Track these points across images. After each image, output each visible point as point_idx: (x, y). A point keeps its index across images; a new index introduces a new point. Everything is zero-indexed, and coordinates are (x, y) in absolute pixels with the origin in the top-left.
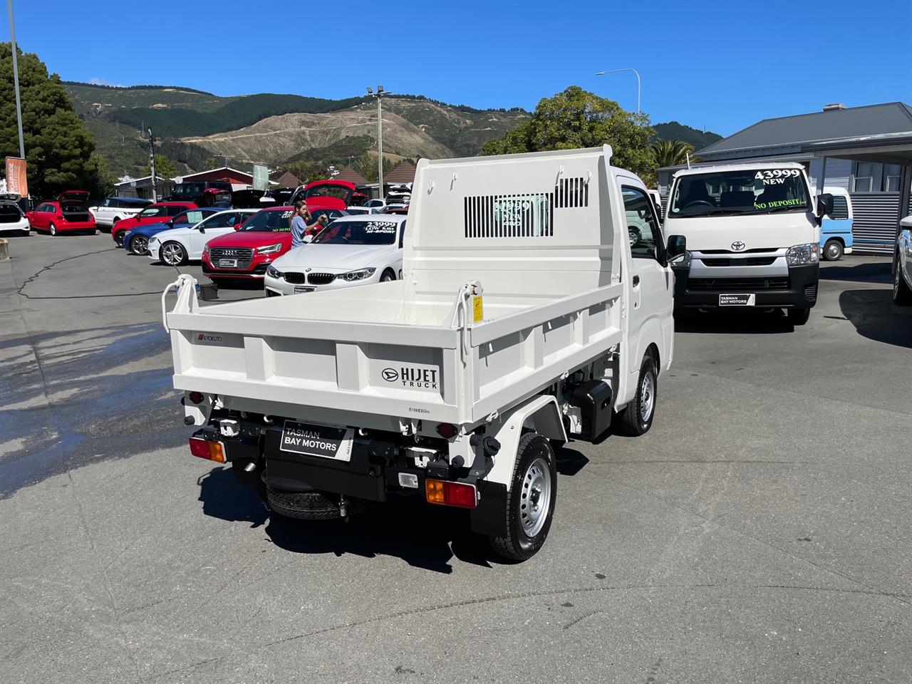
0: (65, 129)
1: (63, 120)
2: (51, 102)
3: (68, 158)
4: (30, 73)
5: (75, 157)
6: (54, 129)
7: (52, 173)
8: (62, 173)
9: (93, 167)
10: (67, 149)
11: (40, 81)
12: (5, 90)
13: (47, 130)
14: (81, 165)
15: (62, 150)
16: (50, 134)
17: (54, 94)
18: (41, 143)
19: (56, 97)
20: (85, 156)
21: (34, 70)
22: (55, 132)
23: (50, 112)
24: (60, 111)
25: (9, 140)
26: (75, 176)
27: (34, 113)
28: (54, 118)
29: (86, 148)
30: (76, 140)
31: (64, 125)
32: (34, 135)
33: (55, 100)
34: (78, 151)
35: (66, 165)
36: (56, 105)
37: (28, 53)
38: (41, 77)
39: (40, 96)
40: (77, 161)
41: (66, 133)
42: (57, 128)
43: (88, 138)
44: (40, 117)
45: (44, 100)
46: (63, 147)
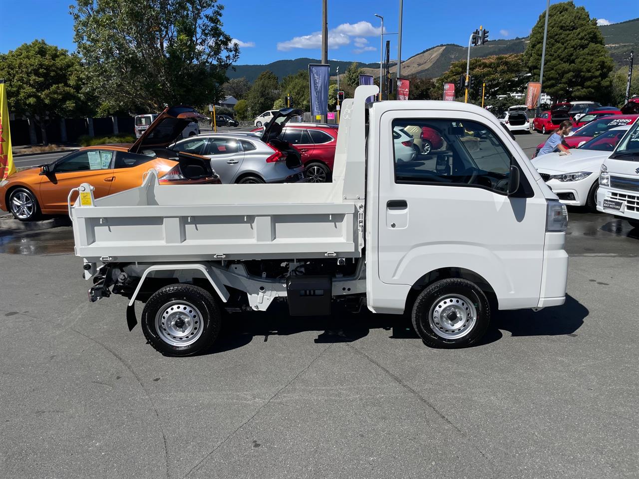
0: (592, 57)
1: (592, 51)
2: (586, 40)
3: (590, 78)
4: (576, 22)
5: (596, 77)
6: (584, 59)
7: (578, 89)
8: (584, 89)
9: (608, 83)
10: (591, 72)
11: (582, 25)
12: (556, 35)
13: (579, 60)
14: (599, 83)
15: (587, 73)
16: (581, 62)
17: (589, 34)
18: (573, 69)
19: (591, 36)
20: (604, 76)
21: (579, 18)
22: (585, 60)
23: (583, 47)
24: (592, 45)
25: (553, 69)
26: (593, 91)
27: (573, 49)
28: (586, 51)
29: (605, 70)
30: (598, 65)
31: (592, 55)
32: (570, 65)
33: (590, 38)
34: (598, 73)
35: (588, 83)
36: (590, 42)
37: (579, 7)
38: (583, 22)
39: (580, 36)
40: (597, 80)
41: (592, 60)
42: (587, 58)
43: (608, 62)
44: (576, 51)
45: (581, 39)
46: (589, 71)
